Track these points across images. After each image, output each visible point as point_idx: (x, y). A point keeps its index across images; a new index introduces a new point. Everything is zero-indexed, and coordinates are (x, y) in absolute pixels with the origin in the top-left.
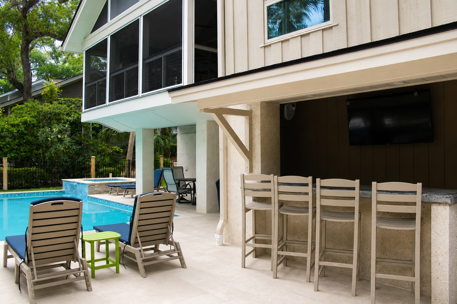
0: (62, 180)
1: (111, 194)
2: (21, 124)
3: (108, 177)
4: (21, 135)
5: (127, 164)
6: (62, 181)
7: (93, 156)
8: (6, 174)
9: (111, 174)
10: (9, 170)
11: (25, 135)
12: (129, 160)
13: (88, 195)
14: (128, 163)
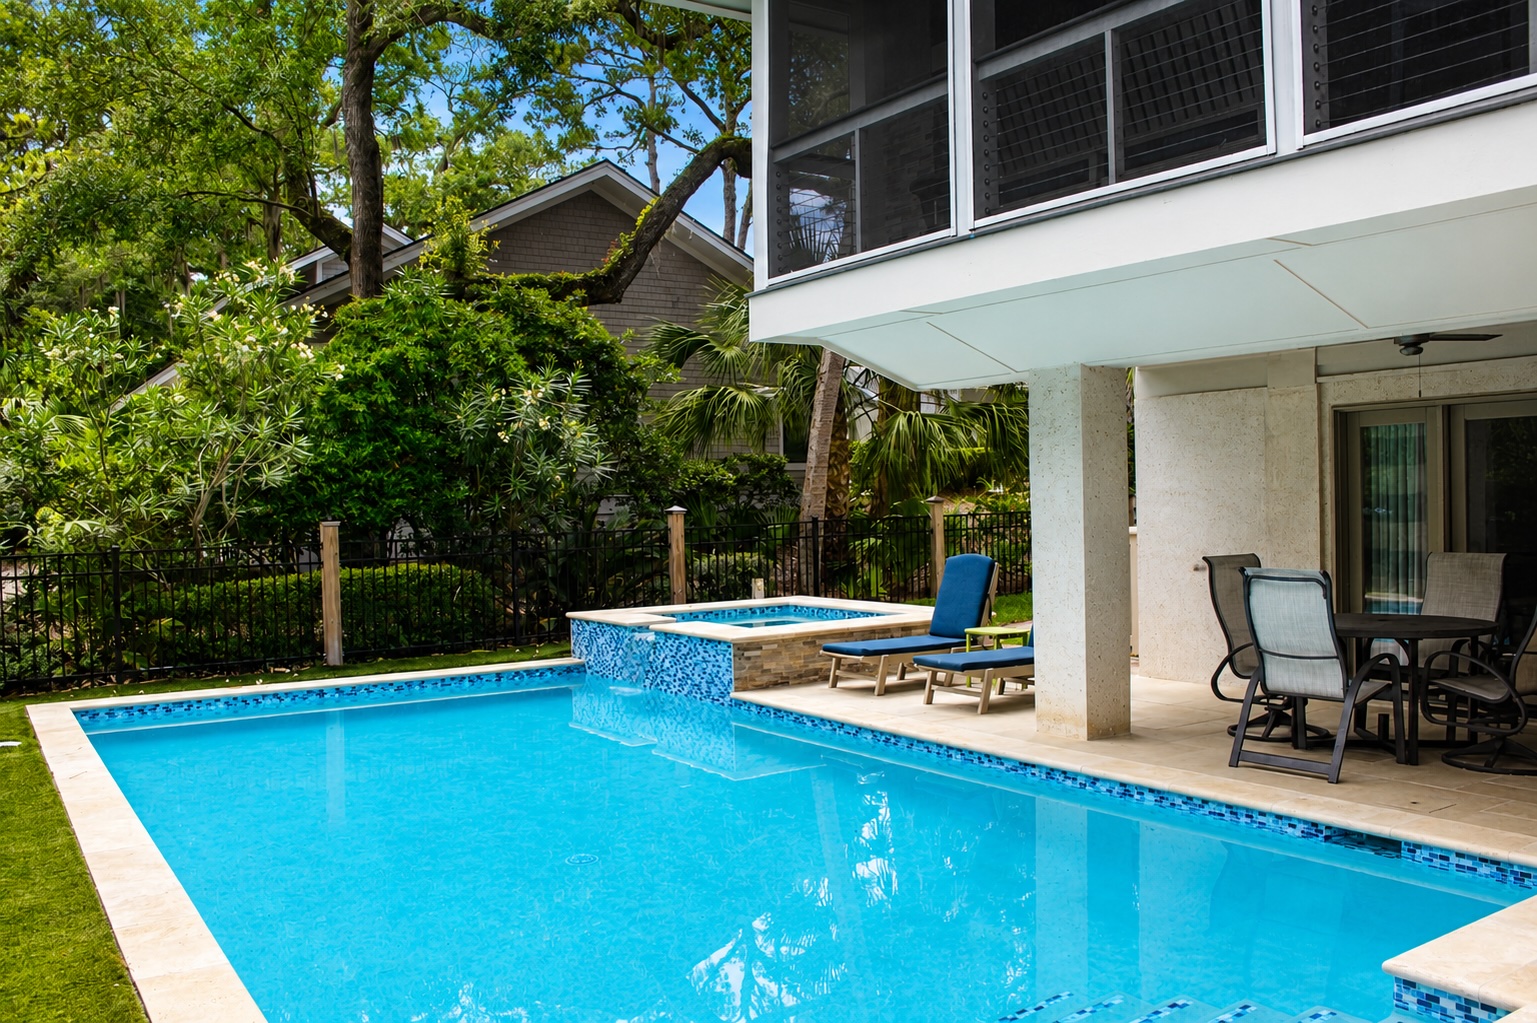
0: (569, 614)
1: (839, 685)
2: (379, 375)
3: (748, 594)
4: (382, 423)
5: (806, 538)
6: (569, 619)
7: (676, 508)
8: (336, 592)
9: (759, 584)
10: (347, 576)
11: (398, 421)
12: (815, 521)
13: (734, 695)
14: (810, 534)
